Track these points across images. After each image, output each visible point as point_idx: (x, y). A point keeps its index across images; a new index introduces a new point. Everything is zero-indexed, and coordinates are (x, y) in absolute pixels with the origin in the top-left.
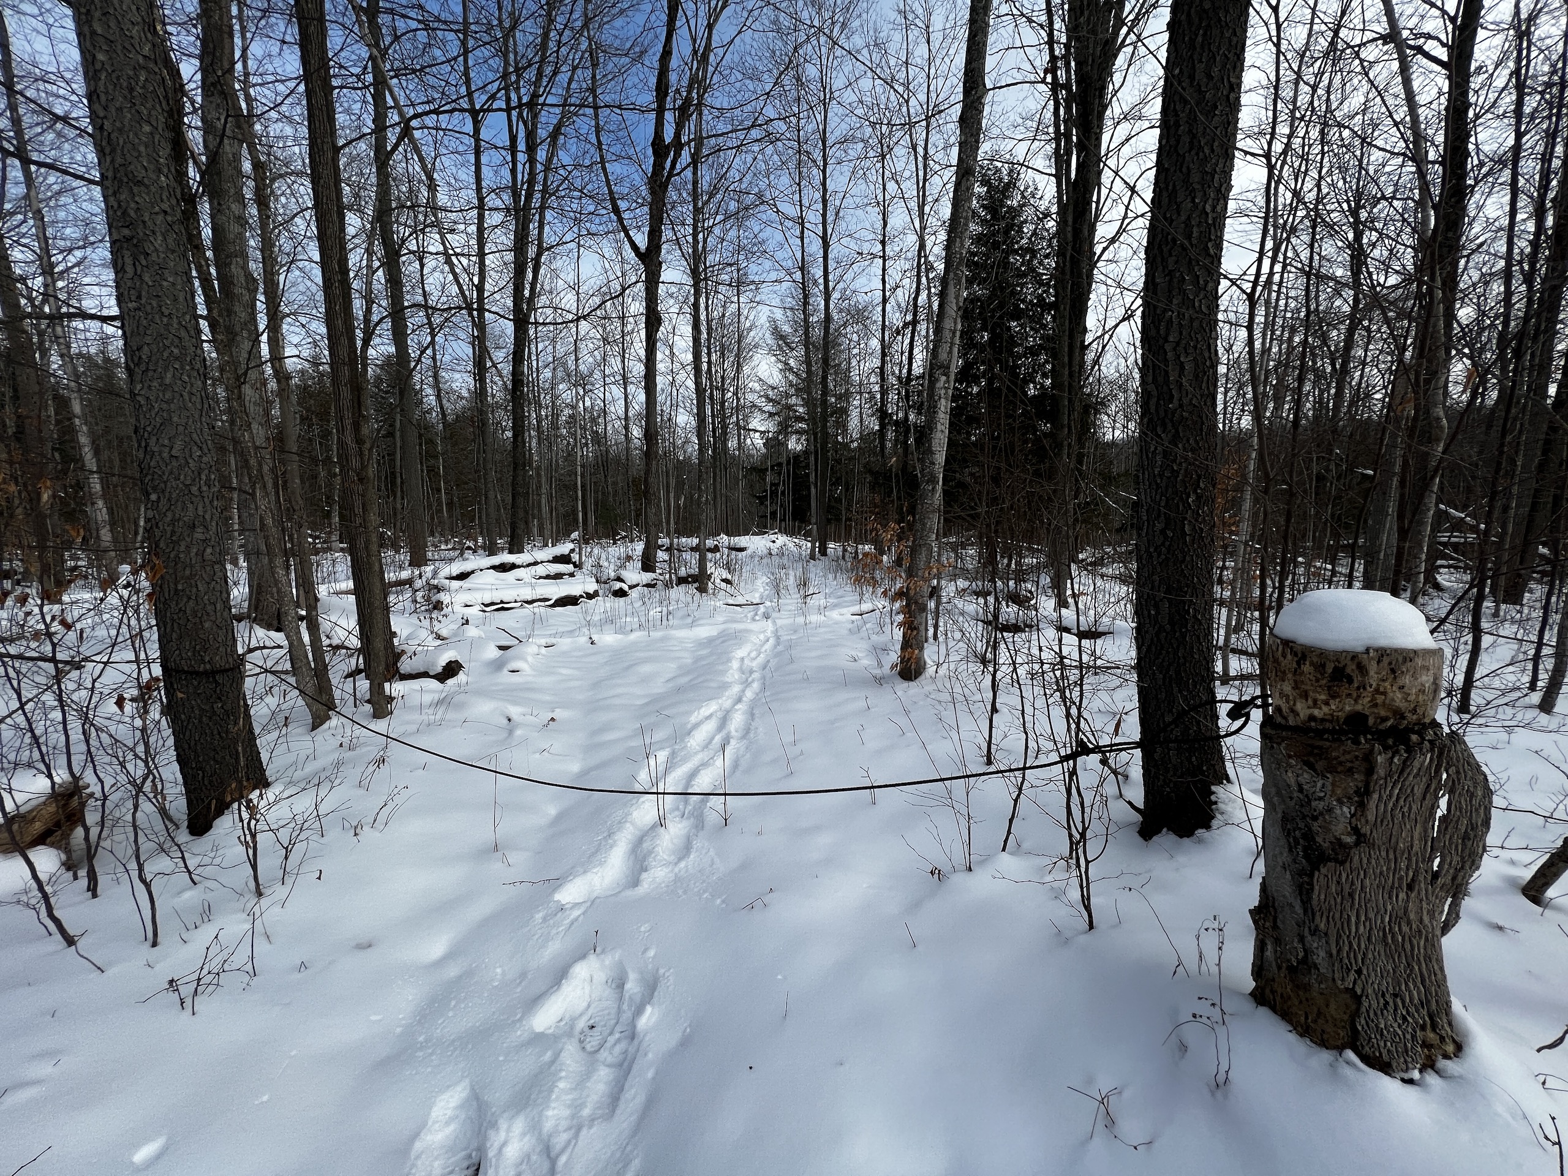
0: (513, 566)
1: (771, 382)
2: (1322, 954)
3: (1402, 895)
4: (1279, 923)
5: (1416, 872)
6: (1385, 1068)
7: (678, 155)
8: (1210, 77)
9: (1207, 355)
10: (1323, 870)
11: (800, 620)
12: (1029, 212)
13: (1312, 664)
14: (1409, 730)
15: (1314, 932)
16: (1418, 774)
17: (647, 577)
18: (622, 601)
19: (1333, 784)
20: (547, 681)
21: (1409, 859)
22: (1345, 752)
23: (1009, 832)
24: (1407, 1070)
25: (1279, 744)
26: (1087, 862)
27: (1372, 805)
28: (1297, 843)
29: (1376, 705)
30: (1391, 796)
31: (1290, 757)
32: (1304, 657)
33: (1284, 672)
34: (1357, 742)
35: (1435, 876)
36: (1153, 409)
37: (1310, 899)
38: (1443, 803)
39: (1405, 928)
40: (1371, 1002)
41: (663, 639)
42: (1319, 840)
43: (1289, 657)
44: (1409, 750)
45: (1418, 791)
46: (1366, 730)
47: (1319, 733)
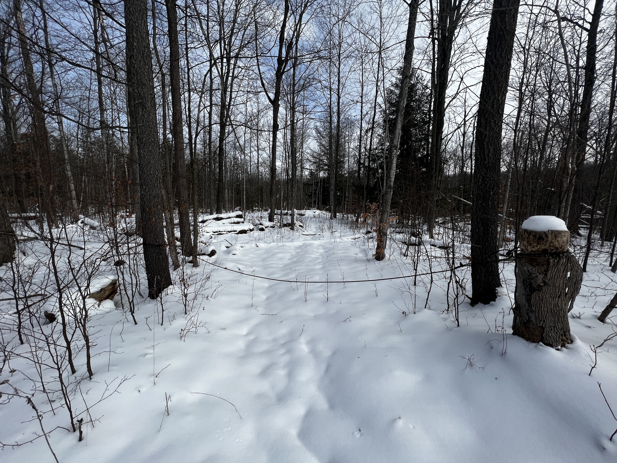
0: (222, 219)
1: (314, 150)
2: (534, 317)
3: (557, 299)
4: (521, 311)
5: (561, 292)
6: (551, 346)
7: (286, 64)
8: (501, 56)
9: (498, 146)
10: (535, 294)
11: (333, 240)
12: (419, 86)
13: (533, 235)
14: (560, 253)
15: (532, 311)
16: (562, 265)
17: (271, 224)
18: (262, 233)
19: (538, 269)
20: (246, 258)
21: (559, 289)
22: (542, 260)
23: (427, 303)
24: (557, 346)
25: (522, 259)
26: (458, 305)
27: (549, 274)
28: (527, 287)
29: (550, 246)
30: (554, 271)
31: (526, 262)
32: (530, 234)
33: (524, 239)
34: (545, 257)
35: (566, 294)
36: (479, 163)
37: (530, 302)
38: (569, 273)
39: (557, 309)
40: (547, 329)
41: (283, 246)
42: (533, 285)
43: (526, 234)
44: (560, 258)
45: (562, 270)
46: (548, 253)
47: (534, 255)
